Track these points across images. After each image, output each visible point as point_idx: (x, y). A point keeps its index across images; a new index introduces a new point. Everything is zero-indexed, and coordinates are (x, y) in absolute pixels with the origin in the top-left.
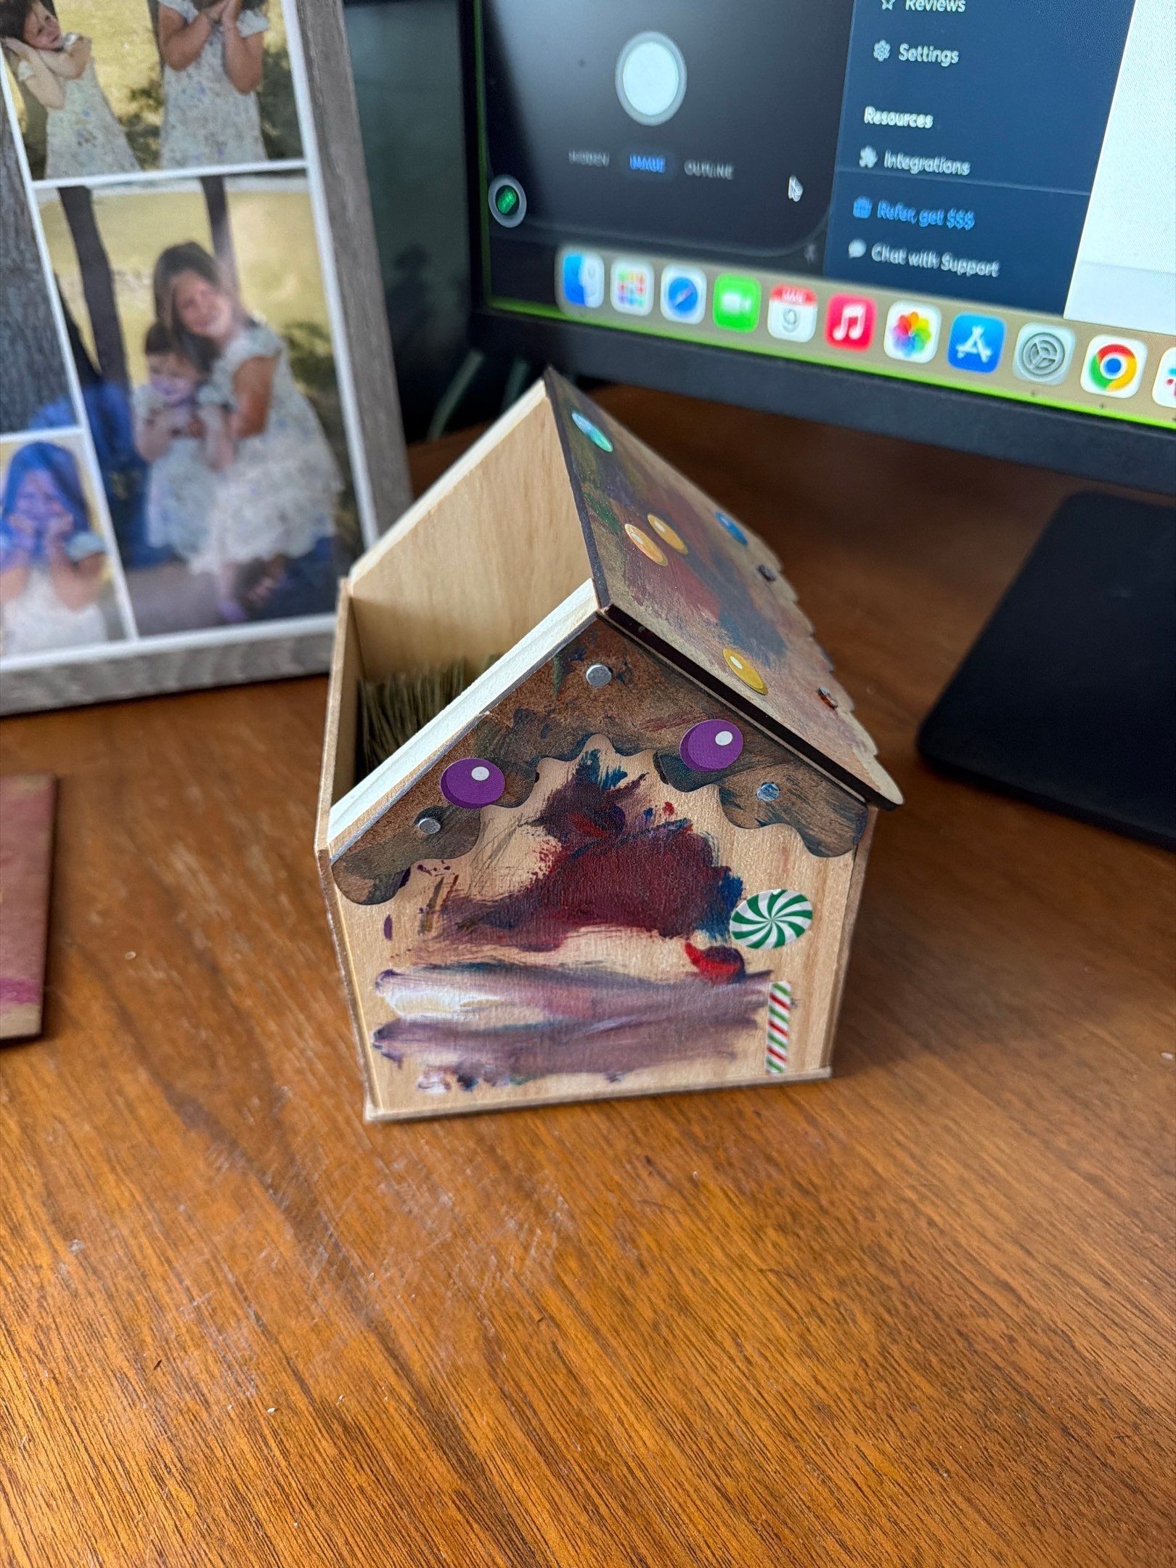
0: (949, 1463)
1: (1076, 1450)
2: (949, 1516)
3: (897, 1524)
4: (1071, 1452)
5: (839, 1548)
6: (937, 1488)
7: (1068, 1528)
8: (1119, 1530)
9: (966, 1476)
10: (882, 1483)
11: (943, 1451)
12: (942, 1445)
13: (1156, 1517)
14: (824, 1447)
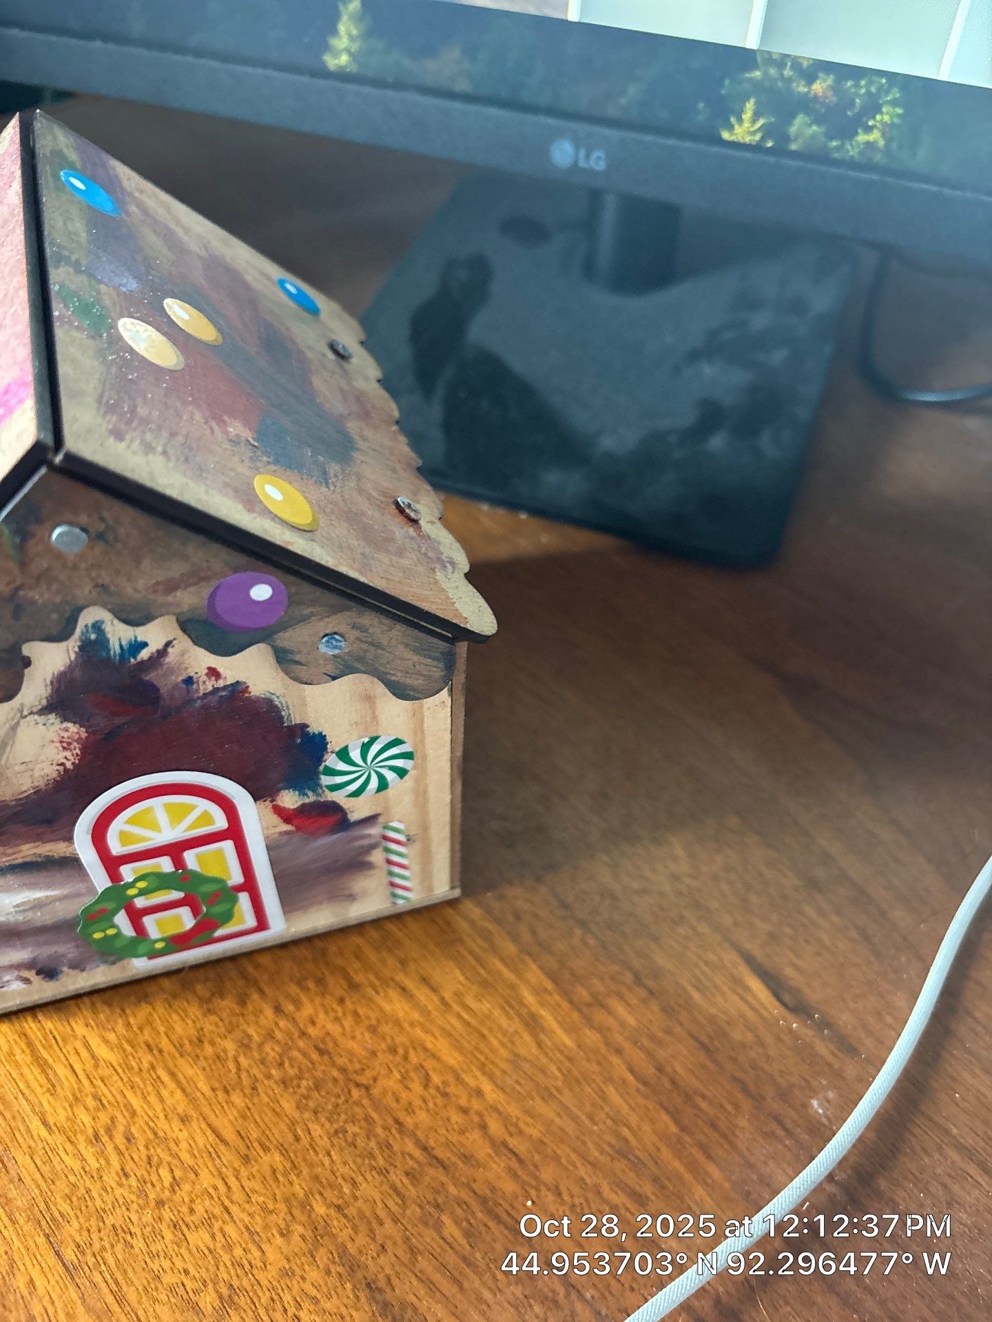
0: (165, 1043)
1: (282, 1024)
2: (150, 1088)
3: (100, 1101)
4: (277, 1024)
5: (40, 1123)
6: (145, 1065)
7: (254, 1088)
8: (299, 1086)
9: (177, 1055)
10: (96, 1066)
11: (162, 1035)
12: (162, 1029)
13: (335, 1073)
14: (53, 1041)
